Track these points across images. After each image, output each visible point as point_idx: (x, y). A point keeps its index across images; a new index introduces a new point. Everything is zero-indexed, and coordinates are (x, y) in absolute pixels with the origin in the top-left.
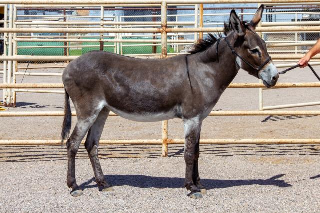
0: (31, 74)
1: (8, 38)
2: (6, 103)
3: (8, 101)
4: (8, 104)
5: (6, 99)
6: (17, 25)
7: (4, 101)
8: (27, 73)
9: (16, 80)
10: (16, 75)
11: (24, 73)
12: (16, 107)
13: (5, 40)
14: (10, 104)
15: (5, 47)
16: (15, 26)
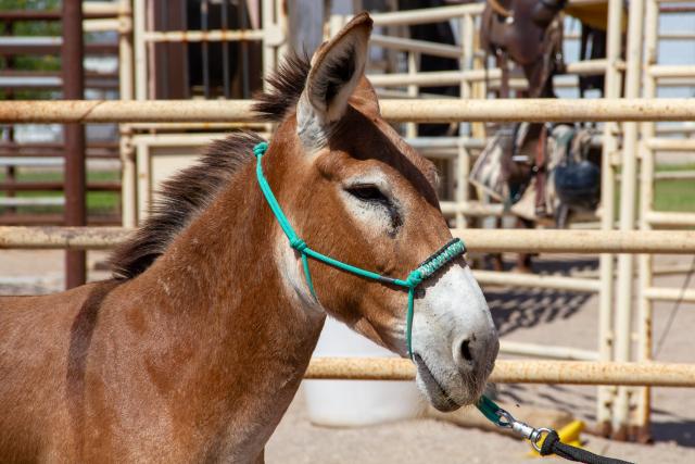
1: (620, 137)
2: (608, 425)
3: (619, 416)
4: (616, 427)
5: (608, 406)
6: (656, 78)
7: (603, 414)
8: (690, 294)
9: (649, 323)
10: (651, 301)
11: (675, 293)
12: (651, 442)
13: (609, 144)
14: (624, 427)
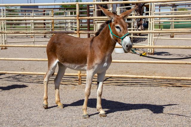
0: (161, 38)
1: (150, 20)
5: (149, 51)
6: (155, 13)
7: (148, 52)
8: (158, 38)
9: (154, 41)
10: (154, 39)
11: (157, 38)
12: (154, 55)
13: (149, 21)
14: (151, 53)
15: (149, 24)
16: (154, 14)
